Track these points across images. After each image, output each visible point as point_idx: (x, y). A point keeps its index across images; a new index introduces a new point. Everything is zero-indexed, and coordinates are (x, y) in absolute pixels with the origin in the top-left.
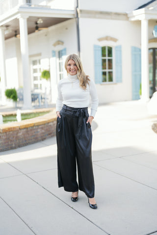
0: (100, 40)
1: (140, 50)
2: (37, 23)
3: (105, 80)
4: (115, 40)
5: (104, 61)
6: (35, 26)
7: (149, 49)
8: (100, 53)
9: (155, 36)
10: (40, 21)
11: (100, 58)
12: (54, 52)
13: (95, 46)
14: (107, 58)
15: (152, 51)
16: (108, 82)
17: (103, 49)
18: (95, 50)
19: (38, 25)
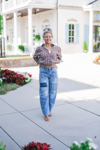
0: (69, 21)
1: (89, 26)
2: (35, 11)
3: (70, 41)
4: (76, 21)
5: (70, 31)
6: (34, 12)
7: (94, 26)
8: (68, 27)
10: (38, 10)
11: (68, 30)
12: (43, 26)
13: (66, 24)
14: (71, 30)
15: (95, 27)
16: (71, 43)
17: (70, 25)
18: (66, 26)
19: (36, 12)
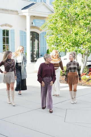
0: (2, 26)
9: (34, 25)
11: (2, 37)
